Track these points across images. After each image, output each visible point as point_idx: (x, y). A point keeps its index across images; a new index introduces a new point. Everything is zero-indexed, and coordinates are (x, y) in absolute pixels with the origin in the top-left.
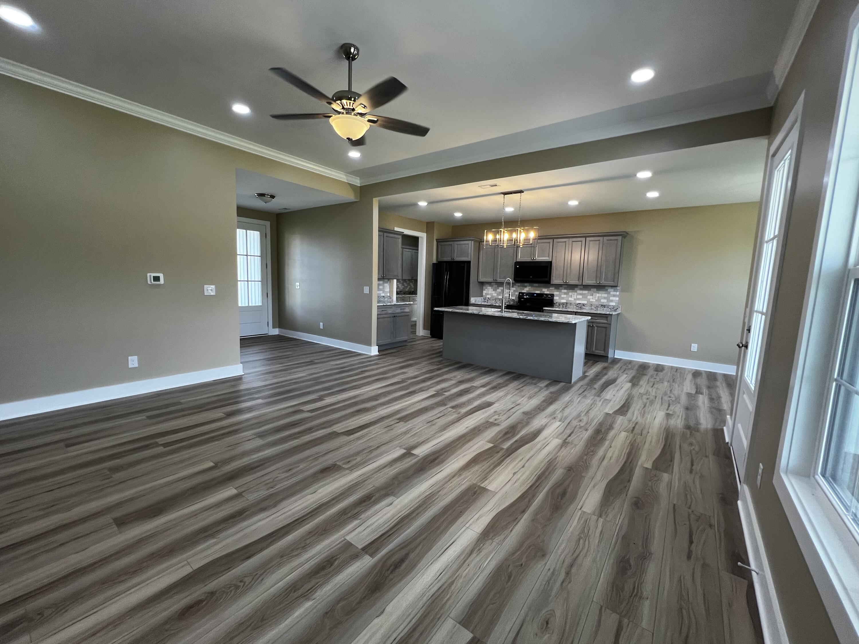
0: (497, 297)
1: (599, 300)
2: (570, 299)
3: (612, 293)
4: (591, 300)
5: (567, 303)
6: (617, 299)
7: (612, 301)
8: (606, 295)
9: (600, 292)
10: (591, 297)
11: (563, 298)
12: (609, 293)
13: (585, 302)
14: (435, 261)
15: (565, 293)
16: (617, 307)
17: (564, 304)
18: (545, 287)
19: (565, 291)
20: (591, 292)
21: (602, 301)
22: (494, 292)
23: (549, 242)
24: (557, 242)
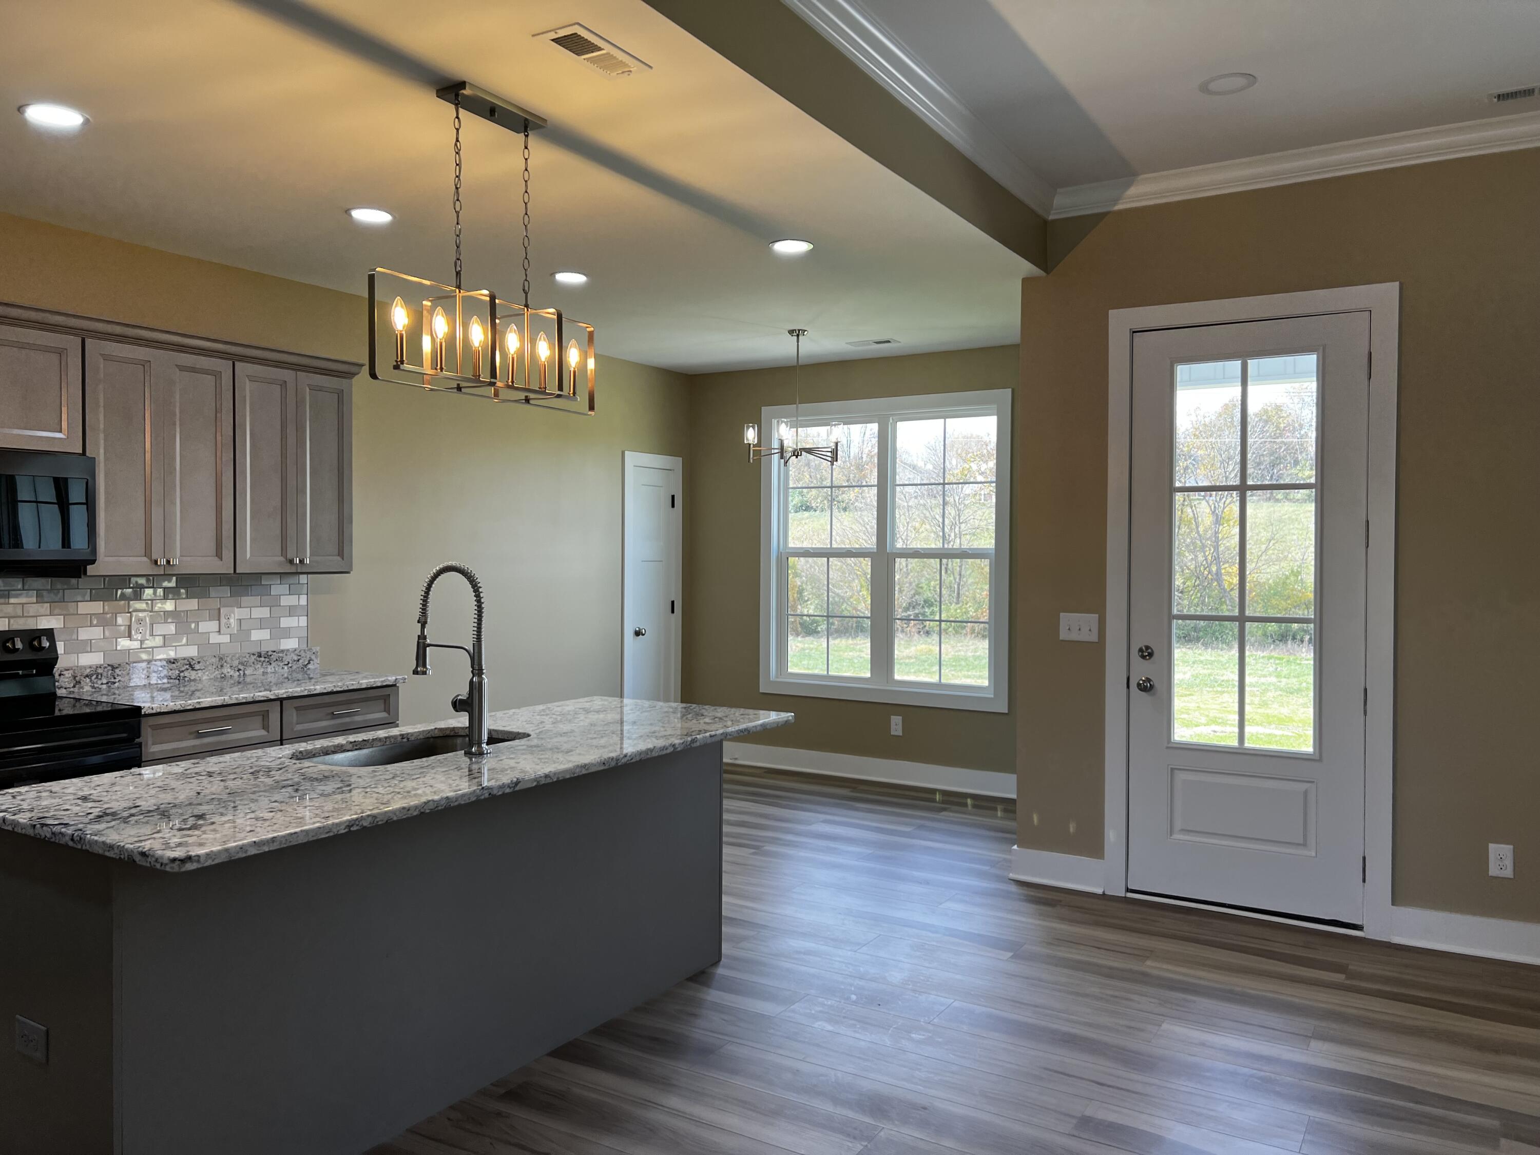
1: (242, 634)
2: (124, 643)
3: (288, 601)
4: (215, 639)
5: (113, 668)
6: (303, 621)
7: (287, 633)
8: (264, 612)
9: (245, 600)
10: (212, 626)
11: (87, 646)
12: (274, 604)
13: (192, 652)
15: (90, 620)
16: (309, 655)
17: (99, 676)
19: (97, 607)
20: (214, 603)
21: (258, 635)
23: (61, 352)
24: (107, 358)
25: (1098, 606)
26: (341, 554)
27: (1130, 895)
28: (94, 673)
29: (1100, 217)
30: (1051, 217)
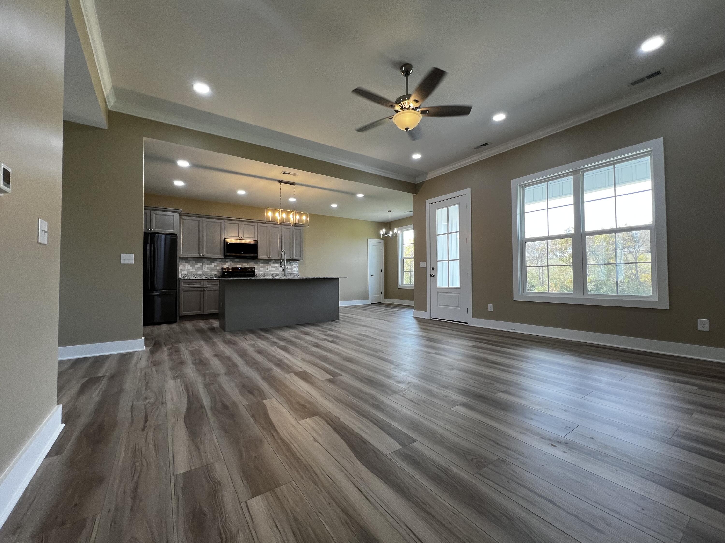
0: (195, 273)
2: (266, 271)
3: (295, 265)
5: (265, 274)
6: (298, 269)
8: (290, 267)
11: (261, 271)
12: (292, 265)
13: (277, 273)
15: (262, 267)
17: (263, 275)
18: (246, 262)
19: (262, 265)
22: (191, 268)
23: (254, 226)
24: (260, 226)
25: (425, 261)
26: (301, 257)
27: (431, 319)
28: (262, 275)
29: (424, 182)
30: (417, 183)
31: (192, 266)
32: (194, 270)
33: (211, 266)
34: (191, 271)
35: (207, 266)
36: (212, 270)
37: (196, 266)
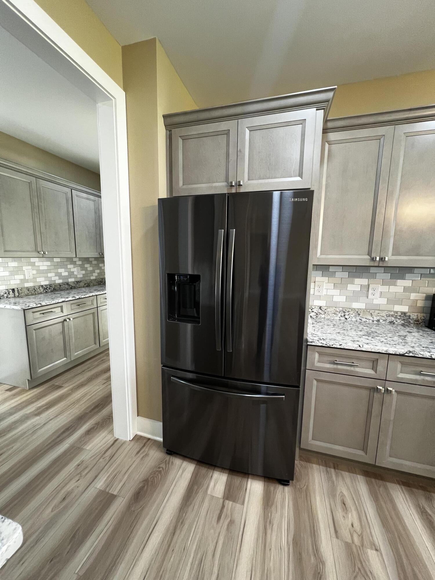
0: (347, 305)
14: (163, 194)
22: (337, 292)
31: (340, 286)
32: (343, 299)
33: (393, 289)
34: (335, 299)
35: (382, 288)
36: (394, 300)
37: (350, 287)
